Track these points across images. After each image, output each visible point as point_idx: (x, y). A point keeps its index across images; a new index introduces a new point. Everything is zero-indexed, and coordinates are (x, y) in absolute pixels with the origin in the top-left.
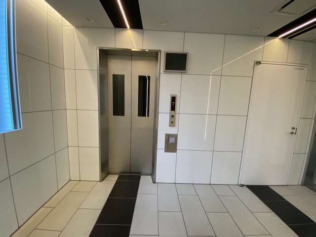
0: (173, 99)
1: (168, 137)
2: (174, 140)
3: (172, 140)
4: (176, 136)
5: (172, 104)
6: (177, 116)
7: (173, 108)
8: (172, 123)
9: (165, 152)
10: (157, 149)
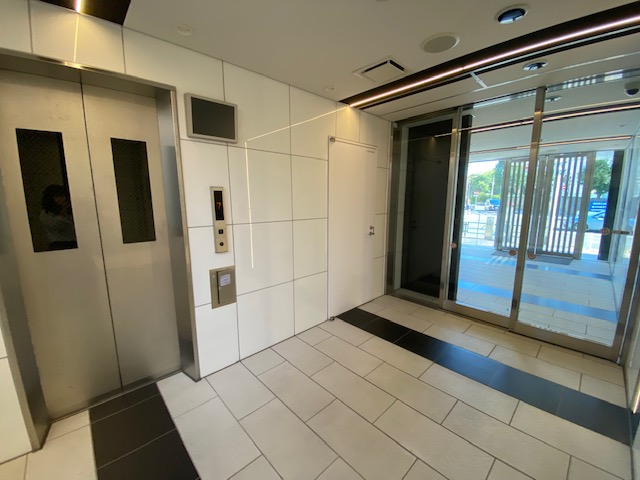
0: (218, 196)
1: (216, 275)
2: (229, 278)
3: (224, 281)
4: (231, 272)
5: (216, 206)
6: (229, 231)
7: (219, 214)
8: (221, 246)
9: (213, 308)
10: (194, 307)
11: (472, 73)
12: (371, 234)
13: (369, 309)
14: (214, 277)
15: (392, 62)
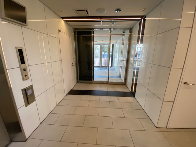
0: (21, 52)
1: (25, 91)
2: (31, 91)
3: (29, 92)
5: (20, 57)
6: (28, 68)
8: (25, 77)
9: (26, 106)
10: (17, 110)
11: (102, 21)
12: (72, 65)
13: (75, 89)
14: (24, 92)
15: (87, 11)
